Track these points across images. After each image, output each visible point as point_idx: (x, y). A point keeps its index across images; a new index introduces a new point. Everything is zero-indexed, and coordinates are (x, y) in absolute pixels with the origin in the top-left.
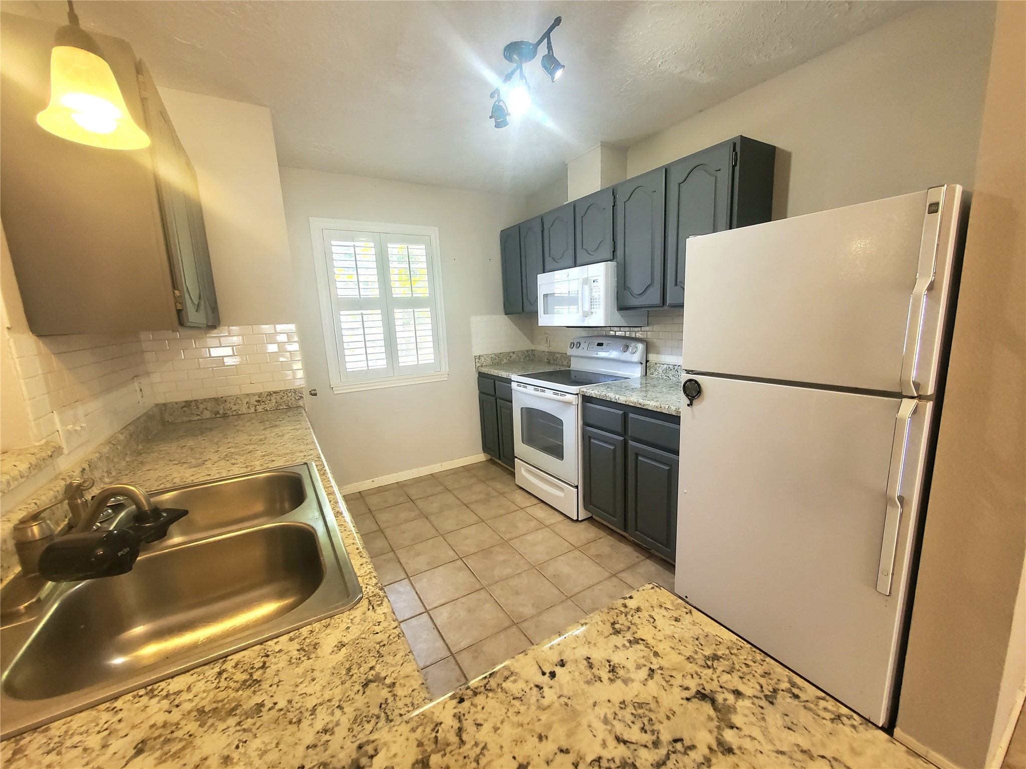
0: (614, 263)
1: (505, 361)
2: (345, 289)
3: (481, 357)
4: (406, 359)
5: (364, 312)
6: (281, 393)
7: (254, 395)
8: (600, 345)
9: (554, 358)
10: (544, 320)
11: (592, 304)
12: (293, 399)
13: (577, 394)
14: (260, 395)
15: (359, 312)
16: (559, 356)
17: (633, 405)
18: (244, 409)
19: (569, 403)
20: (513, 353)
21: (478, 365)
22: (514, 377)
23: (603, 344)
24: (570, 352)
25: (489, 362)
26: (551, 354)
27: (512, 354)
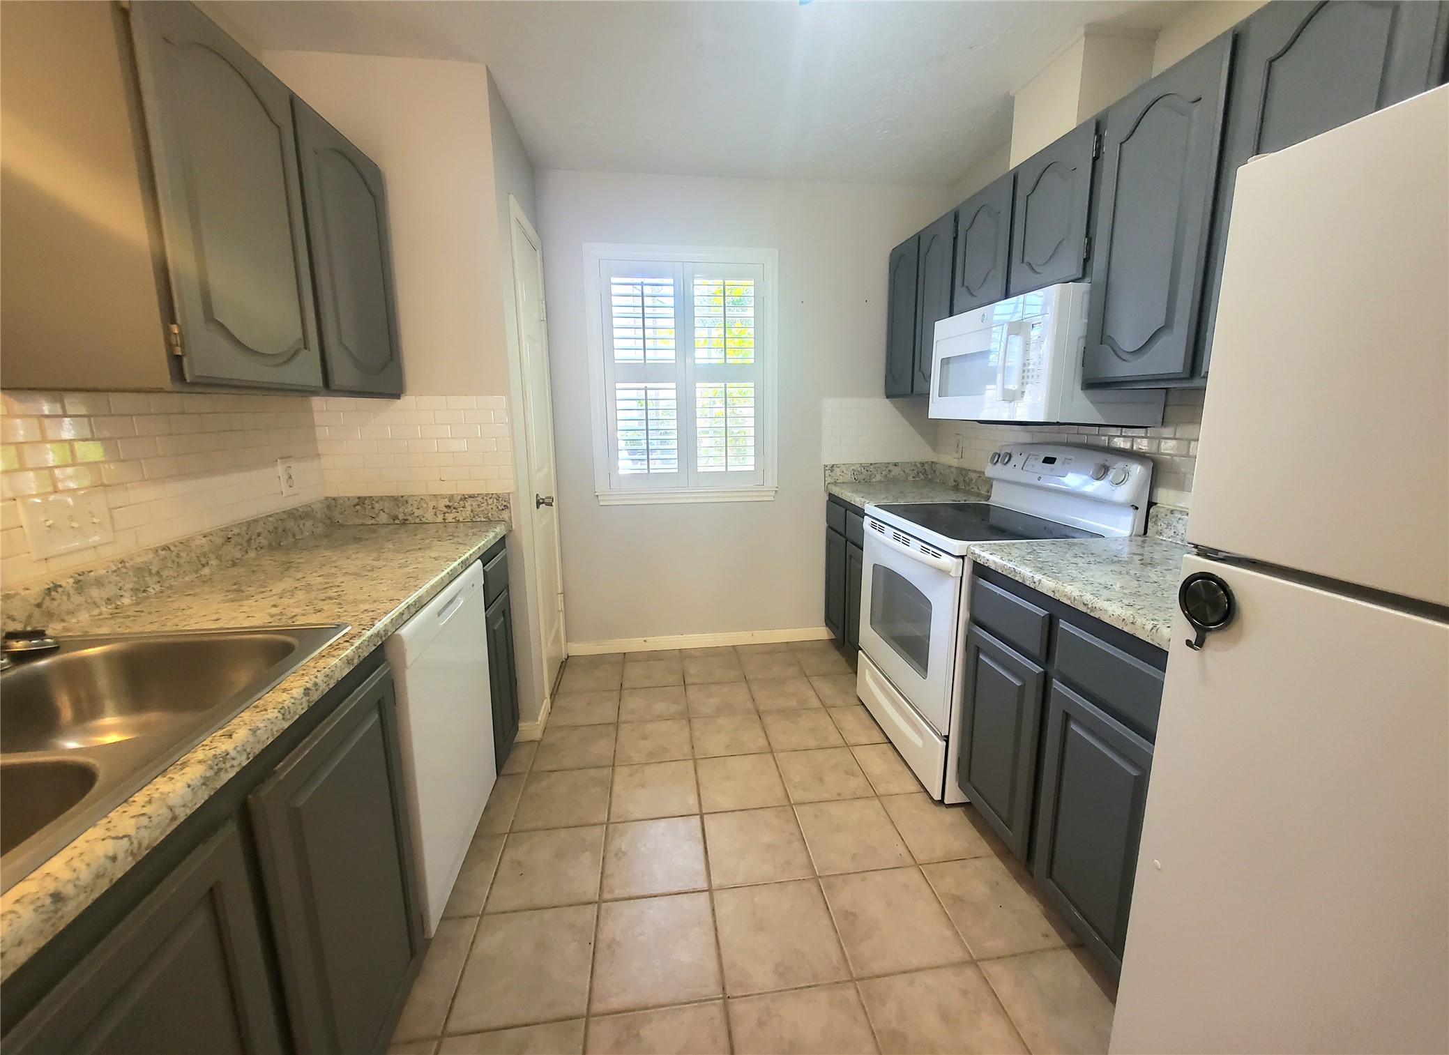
0: (1084, 286)
1: (879, 477)
2: (626, 351)
3: (835, 468)
4: (709, 460)
5: (649, 385)
6: (479, 499)
7: (443, 497)
8: (1049, 460)
9: (967, 479)
10: (939, 408)
11: (1026, 374)
12: (495, 508)
13: (963, 557)
14: (451, 498)
15: (642, 385)
16: (973, 476)
17: (1068, 602)
18: (429, 516)
19: (943, 573)
20: (895, 465)
21: (829, 480)
22: (870, 508)
23: (1055, 459)
24: (991, 471)
25: (848, 477)
26: (963, 471)
27: (891, 467)
